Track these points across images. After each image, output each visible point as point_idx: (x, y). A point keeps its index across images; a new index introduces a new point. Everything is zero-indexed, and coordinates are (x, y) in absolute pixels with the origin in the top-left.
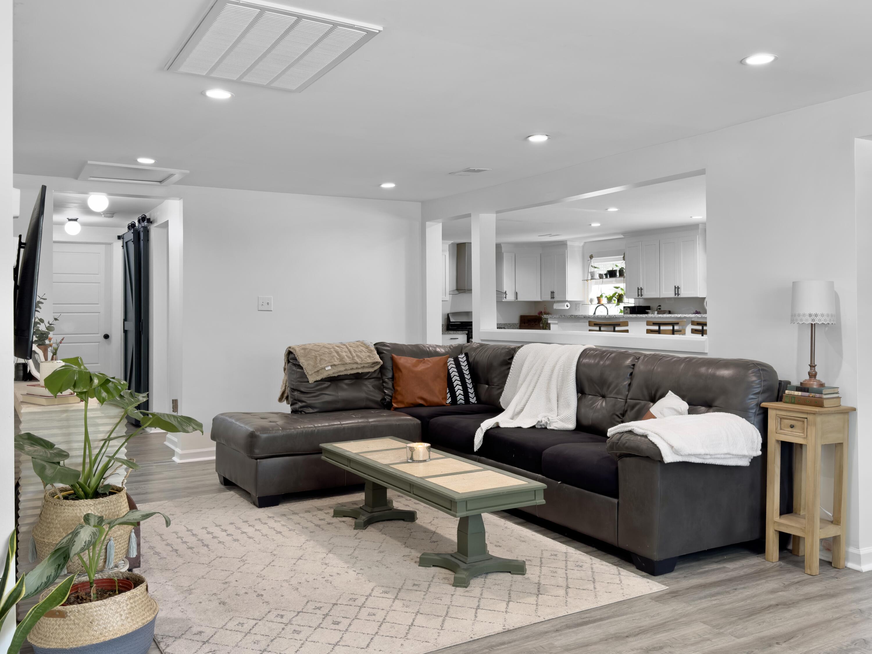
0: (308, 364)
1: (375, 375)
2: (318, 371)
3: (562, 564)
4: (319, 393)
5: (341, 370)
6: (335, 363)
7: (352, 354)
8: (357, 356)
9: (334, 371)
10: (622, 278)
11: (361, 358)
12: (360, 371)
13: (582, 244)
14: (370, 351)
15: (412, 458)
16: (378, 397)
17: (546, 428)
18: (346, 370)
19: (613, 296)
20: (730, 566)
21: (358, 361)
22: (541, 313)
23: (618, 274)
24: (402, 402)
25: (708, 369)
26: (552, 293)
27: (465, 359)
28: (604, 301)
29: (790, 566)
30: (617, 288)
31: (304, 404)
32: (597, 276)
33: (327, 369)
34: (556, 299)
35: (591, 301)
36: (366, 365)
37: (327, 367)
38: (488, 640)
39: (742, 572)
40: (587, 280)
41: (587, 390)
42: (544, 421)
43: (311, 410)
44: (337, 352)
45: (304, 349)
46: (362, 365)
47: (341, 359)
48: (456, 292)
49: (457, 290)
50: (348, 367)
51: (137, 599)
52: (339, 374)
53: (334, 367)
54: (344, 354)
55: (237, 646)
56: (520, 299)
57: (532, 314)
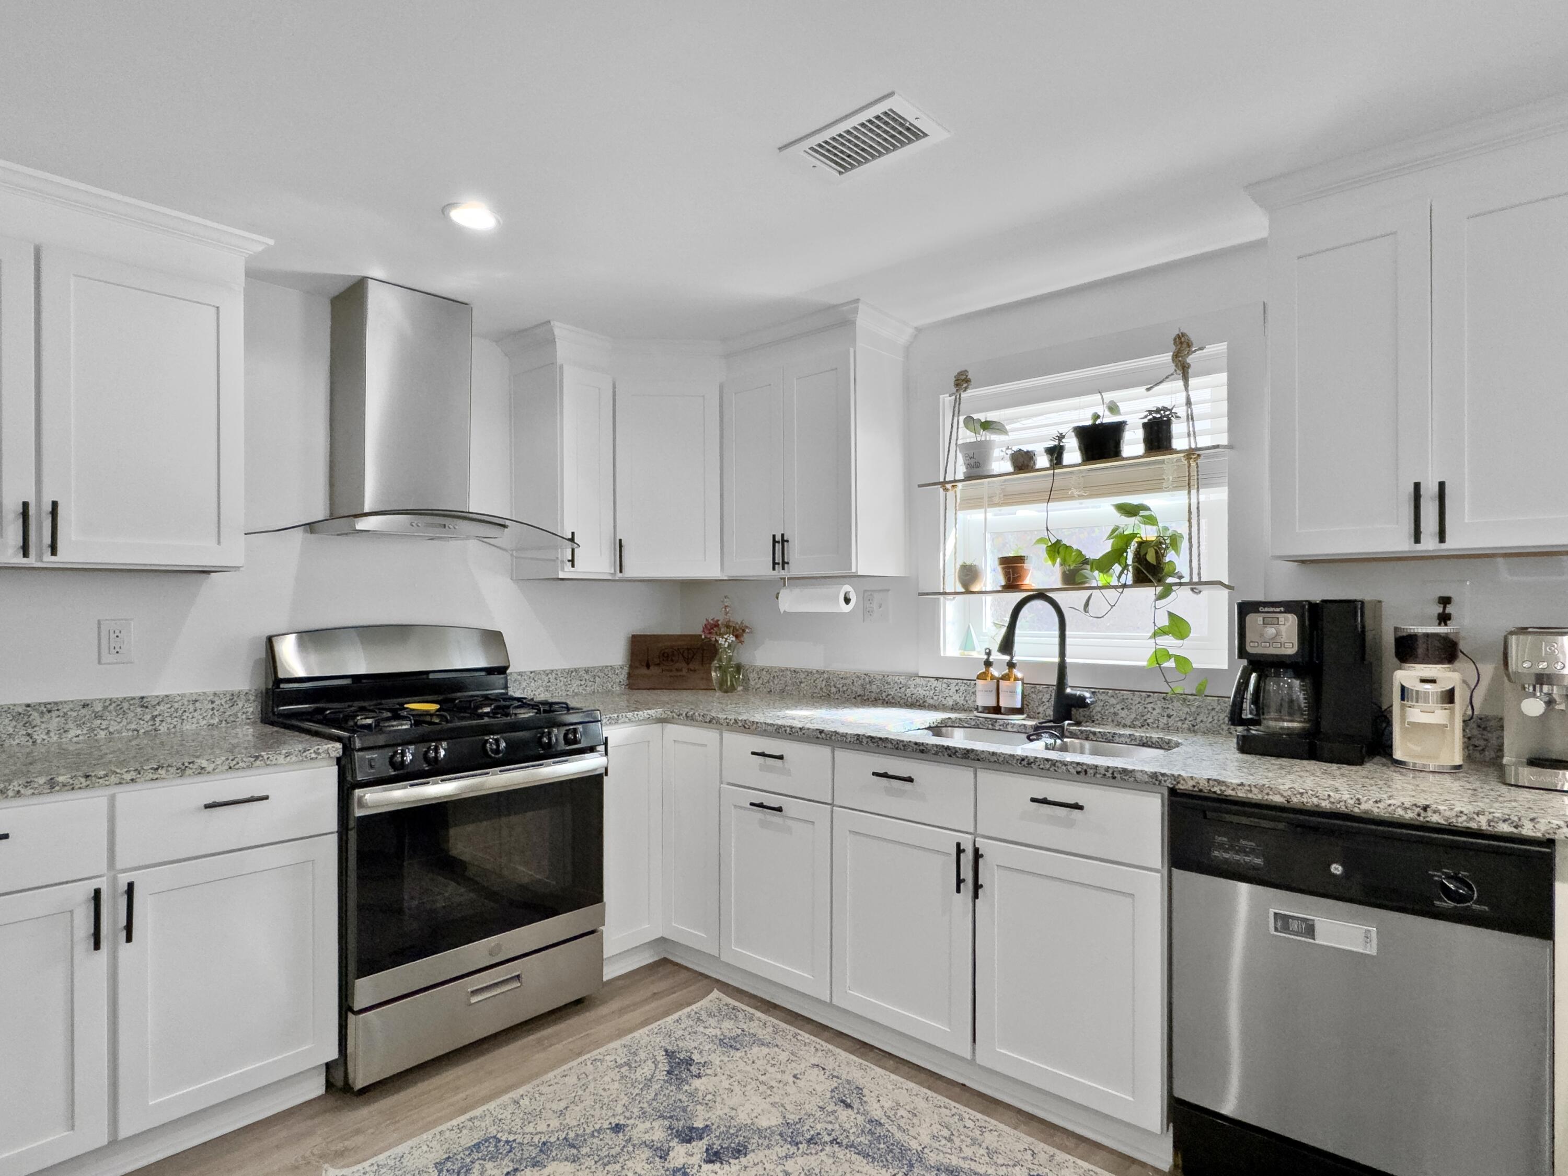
22: (712, 627)
26: (779, 542)
30: (1129, 511)
34: (794, 570)
35: (969, 575)
40: (943, 486)
49: (333, 518)
56: (633, 570)
57: (675, 629)
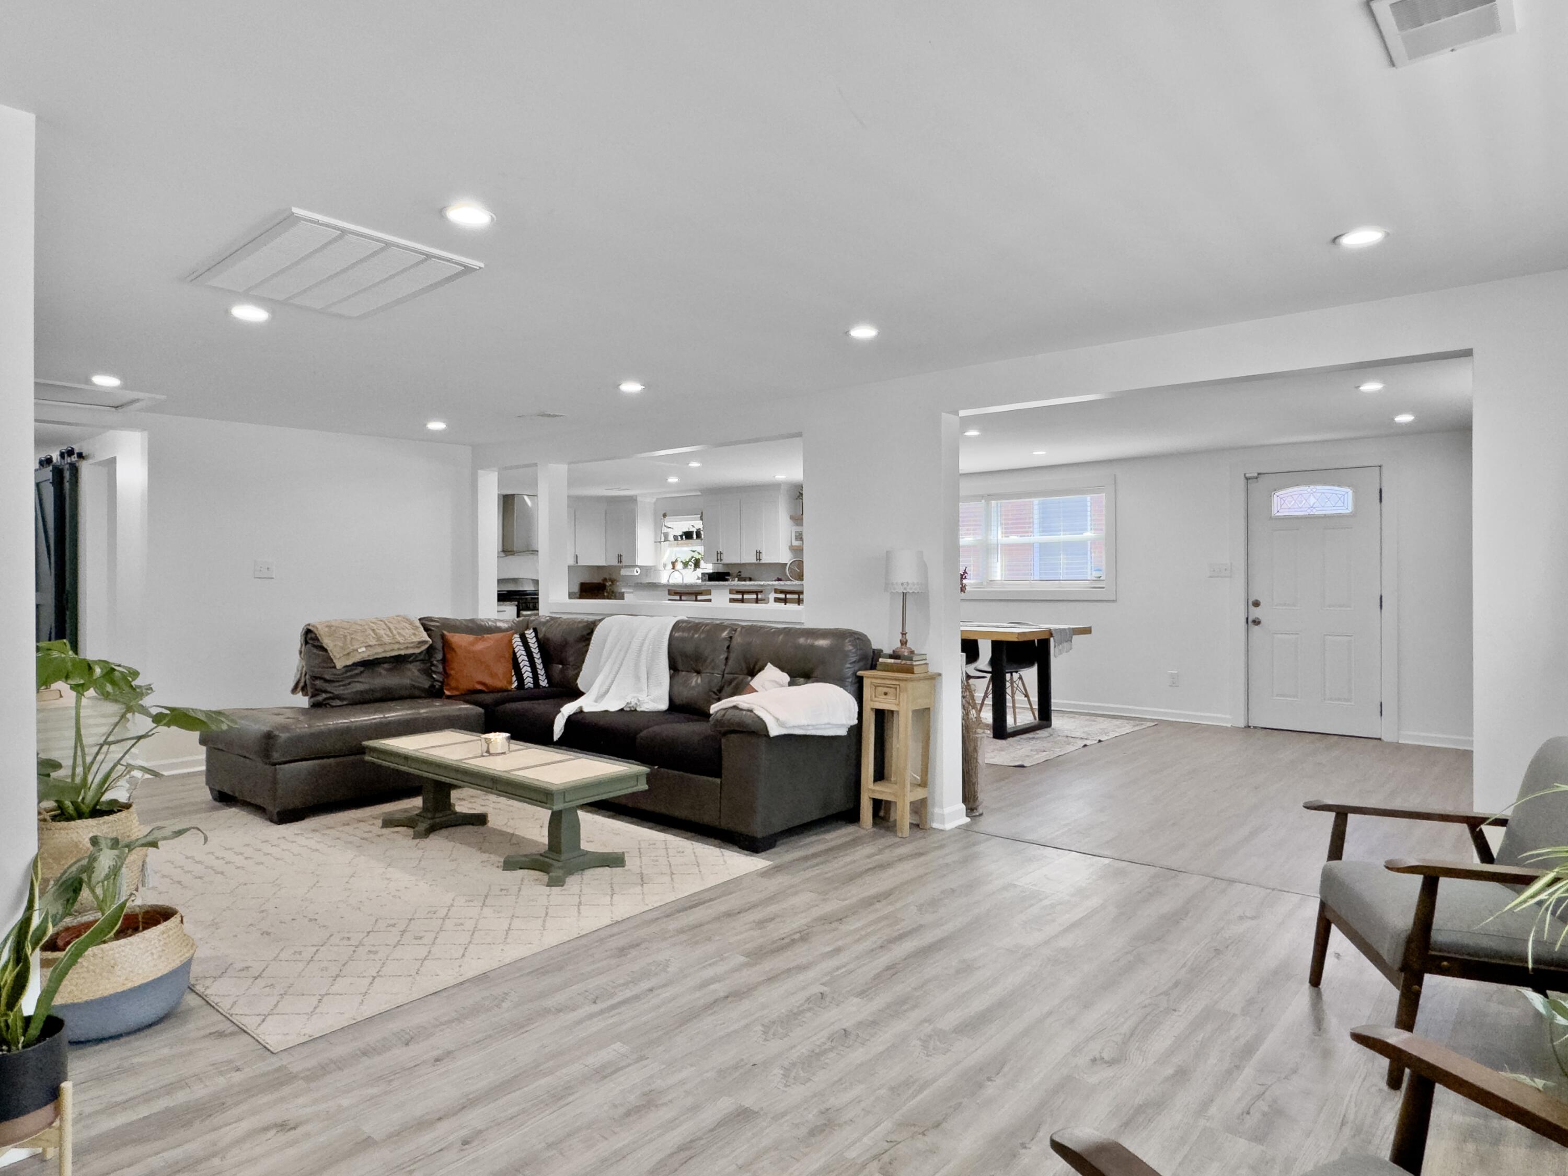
0: (335, 645)
1: (421, 657)
2: (348, 654)
3: (663, 852)
4: (347, 681)
5: (379, 652)
6: (371, 643)
7: (392, 632)
8: (399, 633)
9: (368, 653)
10: (699, 541)
11: (404, 636)
12: (402, 653)
13: (654, 500)
14: (417, 628)
15: (488, 752)
16: (427, 684)
17: (636, 710)
18: (385, 651)
19: (690, 560)
20: (828, 836)
21: (401, 640)
22: (605, 580)
23: (695, 536)
24: (456, 689)
25: (807, 639)
26: (620, 556)
27: (533, 634)
28: (679, 566)
29: (882, 831)
30: (694, 551)
31: (328, 695)
32: (671, 538)
33: (360, 650)
34: (624, 564)
35: (665, 565)
36: (412, 645)
37: (360, 647)
38: (597, 933)
39: (839, 842)
40: (660, 542)
41: (680, 667)
42: (634, 702)
43: (338, 703)
44: (373, 630)
45: (329, 627)
46: (405, 646)
47: (379, 638)
48: (502, 554)
49: (503, 551)
50: (388, 648)
51: (171, 932)
52: (376, 657)
53: (369, 648)
54: (382, 632)
55: (299, 975)
56: (579, 564)
57: (595, 581)
